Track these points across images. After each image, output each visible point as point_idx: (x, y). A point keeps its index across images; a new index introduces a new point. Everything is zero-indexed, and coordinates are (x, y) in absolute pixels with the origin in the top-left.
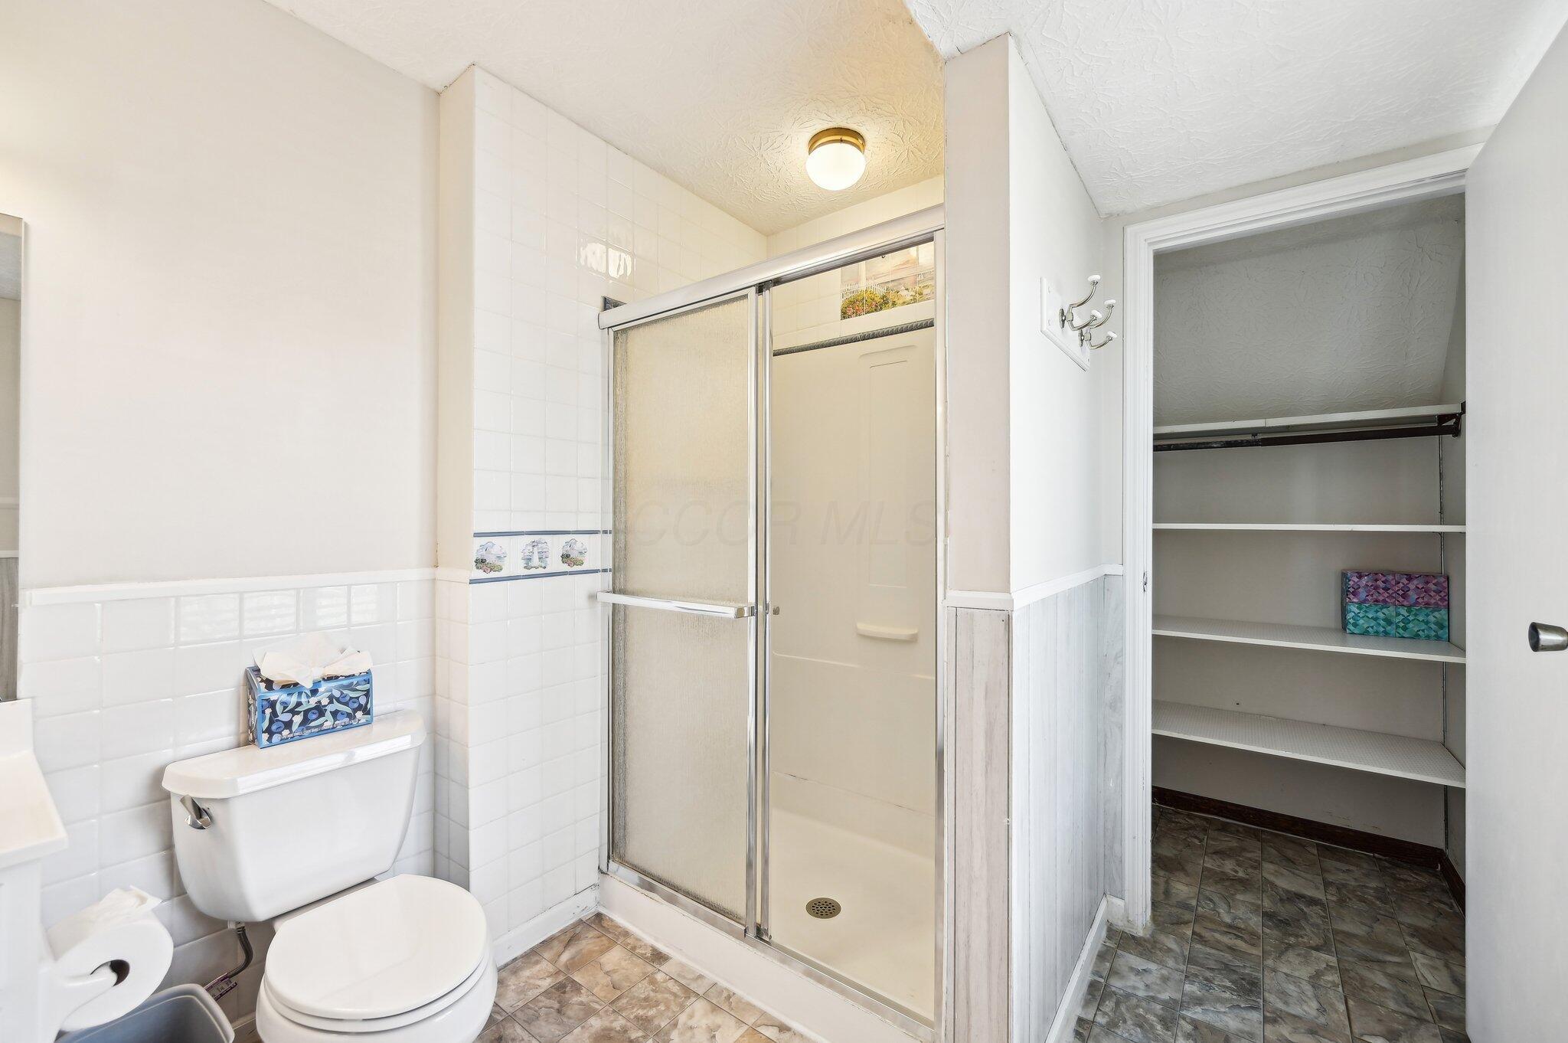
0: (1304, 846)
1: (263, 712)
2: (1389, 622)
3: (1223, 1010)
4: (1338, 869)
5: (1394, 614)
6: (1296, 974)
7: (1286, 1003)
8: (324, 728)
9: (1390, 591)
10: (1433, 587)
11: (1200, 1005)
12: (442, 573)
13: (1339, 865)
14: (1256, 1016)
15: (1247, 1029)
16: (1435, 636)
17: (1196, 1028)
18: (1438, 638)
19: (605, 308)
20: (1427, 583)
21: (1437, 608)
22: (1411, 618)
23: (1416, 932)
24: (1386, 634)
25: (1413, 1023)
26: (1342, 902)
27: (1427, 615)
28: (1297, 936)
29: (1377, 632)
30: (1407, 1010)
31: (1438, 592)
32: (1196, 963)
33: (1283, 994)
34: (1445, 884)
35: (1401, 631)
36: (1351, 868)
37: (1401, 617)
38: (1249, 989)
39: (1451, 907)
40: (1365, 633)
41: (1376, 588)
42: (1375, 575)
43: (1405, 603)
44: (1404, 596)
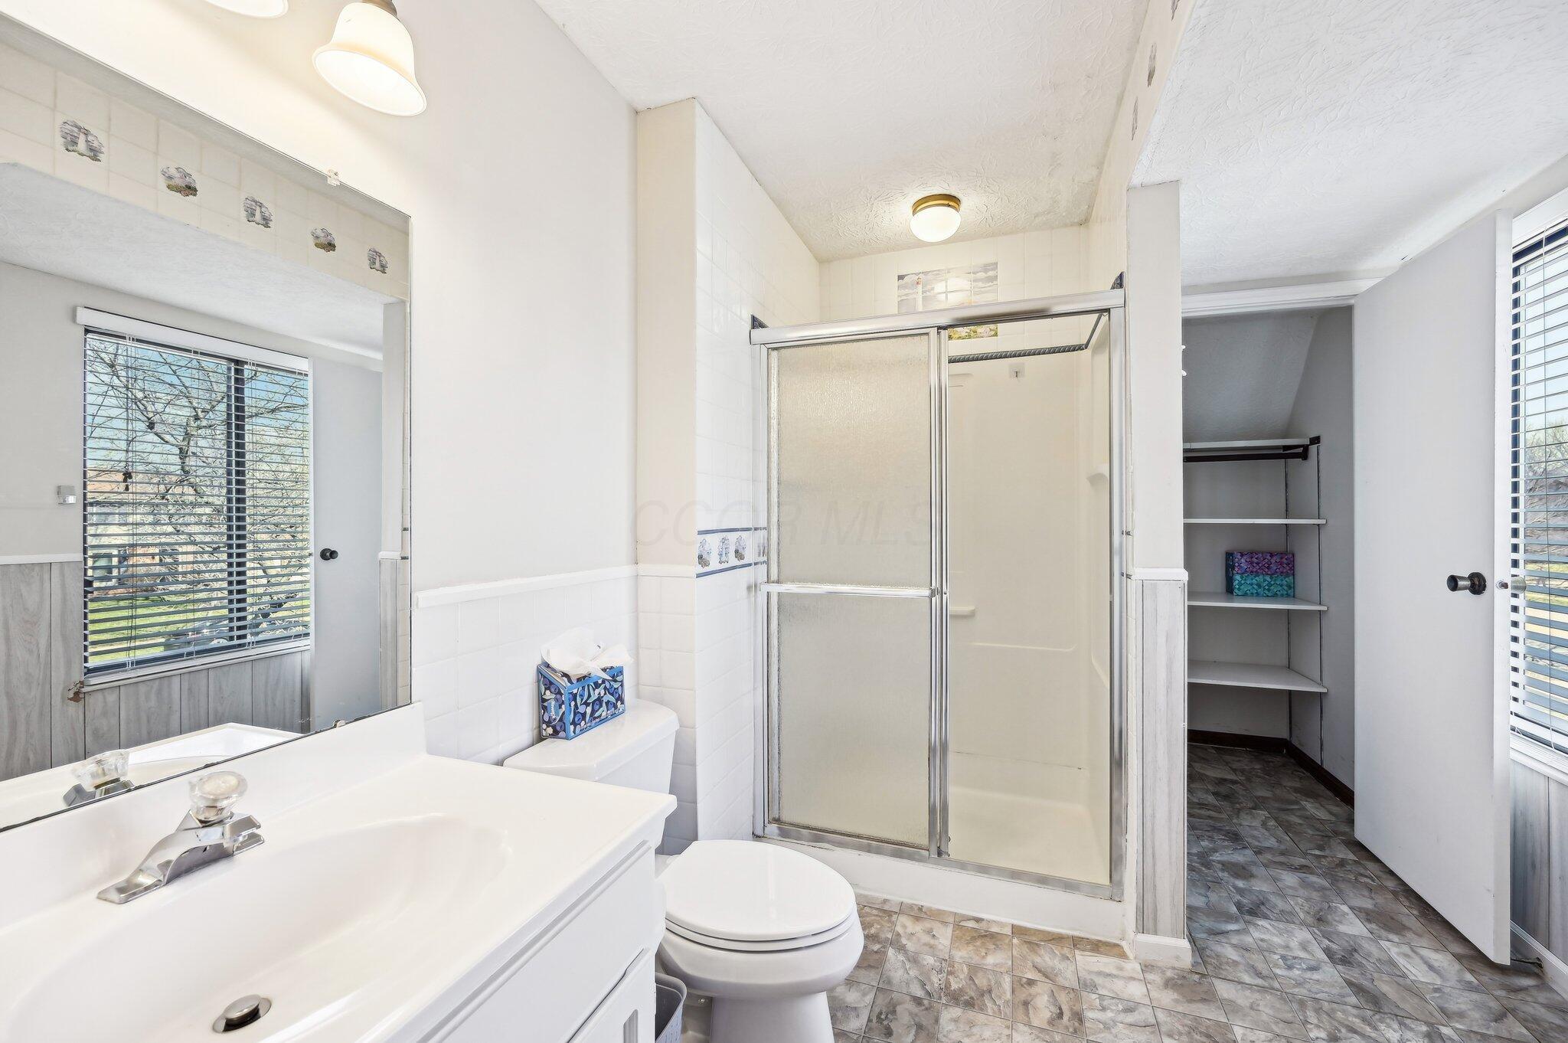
0: (1206, 749)
1: (570, 706)
2: (1259, 586)
3: (1230, 852)
4: (1233, 760)
5: (1262, 580)
6: (1253, 824)
7: (1259, 841)
8: (602, 718)
9: (1260, 565)
10: (1285, 561)
11: (1217, 852)
12: (642, 568)
13: (1233, 758)
14: (1249, 852)
15: (1250, 860)
16: (1287, 594)
17: (1223, 865)
18: (1288, 595)
19: (753, 327)
20: (1282, 558)
21: (1287, 575)
22: (1272, 583)
23: (1296, 790)
24: (1258, 594)
25: (1326, 839)
26: (1249, 780)
27: (1282, 580)
28: (1239, 804)
29: (1252, 593)
30: (1320, 833)
31: (1288, 564)
32: (1197, 829)
33: (1254, 837)
34: (1292, 760)
35: (1267, 592)
36: (1241, 759)
37: (1267, 582)
38: (1235, 838)
39: (1304, 773)
40: (1245, 595)
41: (1252, 563)
42: (1252, 554)
43: (1269, 573)
44: (1268, 568)
